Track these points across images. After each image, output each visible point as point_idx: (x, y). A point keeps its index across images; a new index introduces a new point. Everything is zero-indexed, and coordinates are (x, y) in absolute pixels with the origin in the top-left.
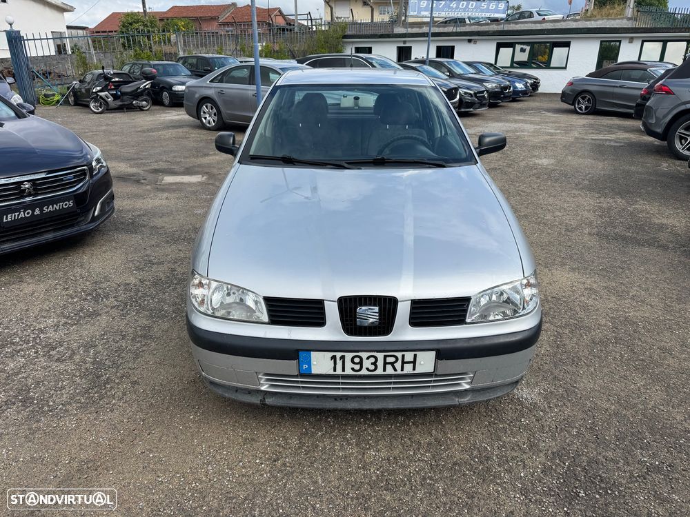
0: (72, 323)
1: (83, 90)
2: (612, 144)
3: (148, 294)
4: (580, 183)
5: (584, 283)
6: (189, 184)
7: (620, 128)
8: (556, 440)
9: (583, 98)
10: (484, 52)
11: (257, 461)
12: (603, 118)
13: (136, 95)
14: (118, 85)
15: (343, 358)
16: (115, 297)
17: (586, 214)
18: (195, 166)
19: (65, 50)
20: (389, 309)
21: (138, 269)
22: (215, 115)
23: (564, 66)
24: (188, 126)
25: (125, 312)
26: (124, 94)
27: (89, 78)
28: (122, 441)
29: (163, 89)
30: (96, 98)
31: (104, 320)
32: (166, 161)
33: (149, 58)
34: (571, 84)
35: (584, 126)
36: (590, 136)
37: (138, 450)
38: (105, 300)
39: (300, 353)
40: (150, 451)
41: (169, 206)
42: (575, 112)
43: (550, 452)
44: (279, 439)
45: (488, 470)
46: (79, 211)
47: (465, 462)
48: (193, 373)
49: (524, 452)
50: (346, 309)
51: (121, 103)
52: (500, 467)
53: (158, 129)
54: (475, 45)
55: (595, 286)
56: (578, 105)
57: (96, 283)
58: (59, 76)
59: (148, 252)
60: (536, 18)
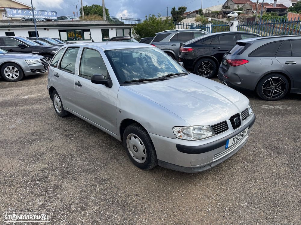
15: (235, 138)
23: (90, 39)
39: (227, 141)
50: (232, 121)
60: (69, 19)
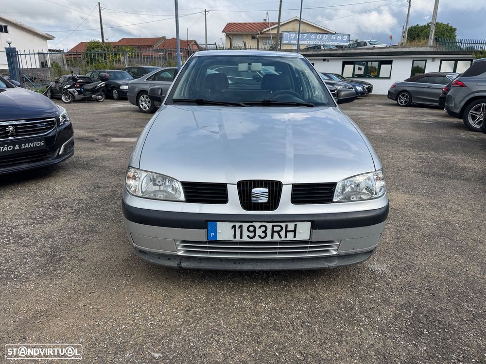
0: (37, 223)
1: (58, 89)
2: (425, 122)
3: (95, 205)
4: (404, 144)
5: (414, 200)
6: (129, 142)
7: (429, 114)
8: (402, 297)
9: (403, 96)
10: (334, 67)
11: (174, 311)
12: (417, 108)
13: (95, 91)
14: (81, 85)
15: (241, 227)
16: (71, 207)
17: (411, 161)
18: (134, 133)
19: (47, 65)
20: (276, 191)
21: (89, 190)
22: (149, 102)
23: (389, 77)
24: (130, 111)
25: (77, 216)
26: (86, 90)
27: (61, 80)
28: (69, 298)
29: (113, 88)
30: (66, 93)
31: (61, 221)
32: (114, 130)
33: (104, 68)
34: (394, 86)
35: (404, 113)
36: (409, 118)
37: (82, 304)
38: (63, 209)
39: (209, 223)
40: (91, 304)
41: (114, 155)
42: (398, 105)
43: (398, 304)
44: (191, 297)
45: (352, 316)
46: (48, 149)
47: (334, 312)
48: (126, 254)
49: (379, 305)
50: (244, 191)
51: (83, 97)
52: (361, 314)
53: (109, 112)
54: (328, 63)
55: (421, 202)
56: (400, 100)
57: (58, 199)
58: (41, 81)
59: (97, 181)
60: (369, 46)
